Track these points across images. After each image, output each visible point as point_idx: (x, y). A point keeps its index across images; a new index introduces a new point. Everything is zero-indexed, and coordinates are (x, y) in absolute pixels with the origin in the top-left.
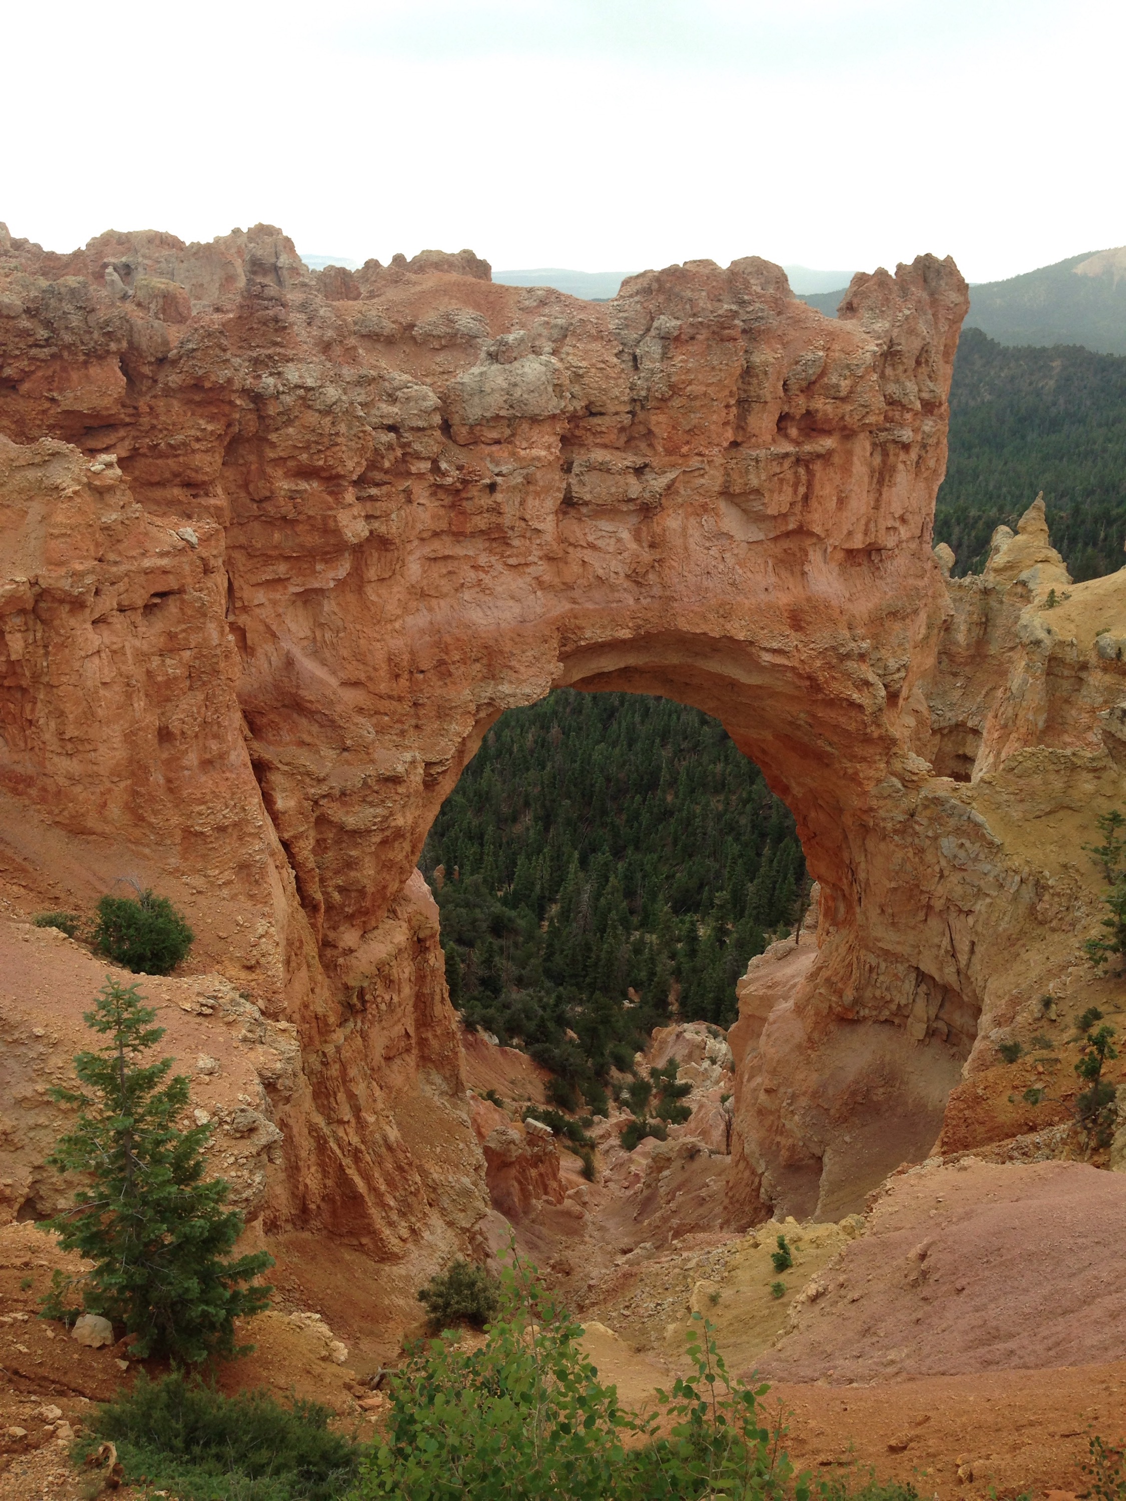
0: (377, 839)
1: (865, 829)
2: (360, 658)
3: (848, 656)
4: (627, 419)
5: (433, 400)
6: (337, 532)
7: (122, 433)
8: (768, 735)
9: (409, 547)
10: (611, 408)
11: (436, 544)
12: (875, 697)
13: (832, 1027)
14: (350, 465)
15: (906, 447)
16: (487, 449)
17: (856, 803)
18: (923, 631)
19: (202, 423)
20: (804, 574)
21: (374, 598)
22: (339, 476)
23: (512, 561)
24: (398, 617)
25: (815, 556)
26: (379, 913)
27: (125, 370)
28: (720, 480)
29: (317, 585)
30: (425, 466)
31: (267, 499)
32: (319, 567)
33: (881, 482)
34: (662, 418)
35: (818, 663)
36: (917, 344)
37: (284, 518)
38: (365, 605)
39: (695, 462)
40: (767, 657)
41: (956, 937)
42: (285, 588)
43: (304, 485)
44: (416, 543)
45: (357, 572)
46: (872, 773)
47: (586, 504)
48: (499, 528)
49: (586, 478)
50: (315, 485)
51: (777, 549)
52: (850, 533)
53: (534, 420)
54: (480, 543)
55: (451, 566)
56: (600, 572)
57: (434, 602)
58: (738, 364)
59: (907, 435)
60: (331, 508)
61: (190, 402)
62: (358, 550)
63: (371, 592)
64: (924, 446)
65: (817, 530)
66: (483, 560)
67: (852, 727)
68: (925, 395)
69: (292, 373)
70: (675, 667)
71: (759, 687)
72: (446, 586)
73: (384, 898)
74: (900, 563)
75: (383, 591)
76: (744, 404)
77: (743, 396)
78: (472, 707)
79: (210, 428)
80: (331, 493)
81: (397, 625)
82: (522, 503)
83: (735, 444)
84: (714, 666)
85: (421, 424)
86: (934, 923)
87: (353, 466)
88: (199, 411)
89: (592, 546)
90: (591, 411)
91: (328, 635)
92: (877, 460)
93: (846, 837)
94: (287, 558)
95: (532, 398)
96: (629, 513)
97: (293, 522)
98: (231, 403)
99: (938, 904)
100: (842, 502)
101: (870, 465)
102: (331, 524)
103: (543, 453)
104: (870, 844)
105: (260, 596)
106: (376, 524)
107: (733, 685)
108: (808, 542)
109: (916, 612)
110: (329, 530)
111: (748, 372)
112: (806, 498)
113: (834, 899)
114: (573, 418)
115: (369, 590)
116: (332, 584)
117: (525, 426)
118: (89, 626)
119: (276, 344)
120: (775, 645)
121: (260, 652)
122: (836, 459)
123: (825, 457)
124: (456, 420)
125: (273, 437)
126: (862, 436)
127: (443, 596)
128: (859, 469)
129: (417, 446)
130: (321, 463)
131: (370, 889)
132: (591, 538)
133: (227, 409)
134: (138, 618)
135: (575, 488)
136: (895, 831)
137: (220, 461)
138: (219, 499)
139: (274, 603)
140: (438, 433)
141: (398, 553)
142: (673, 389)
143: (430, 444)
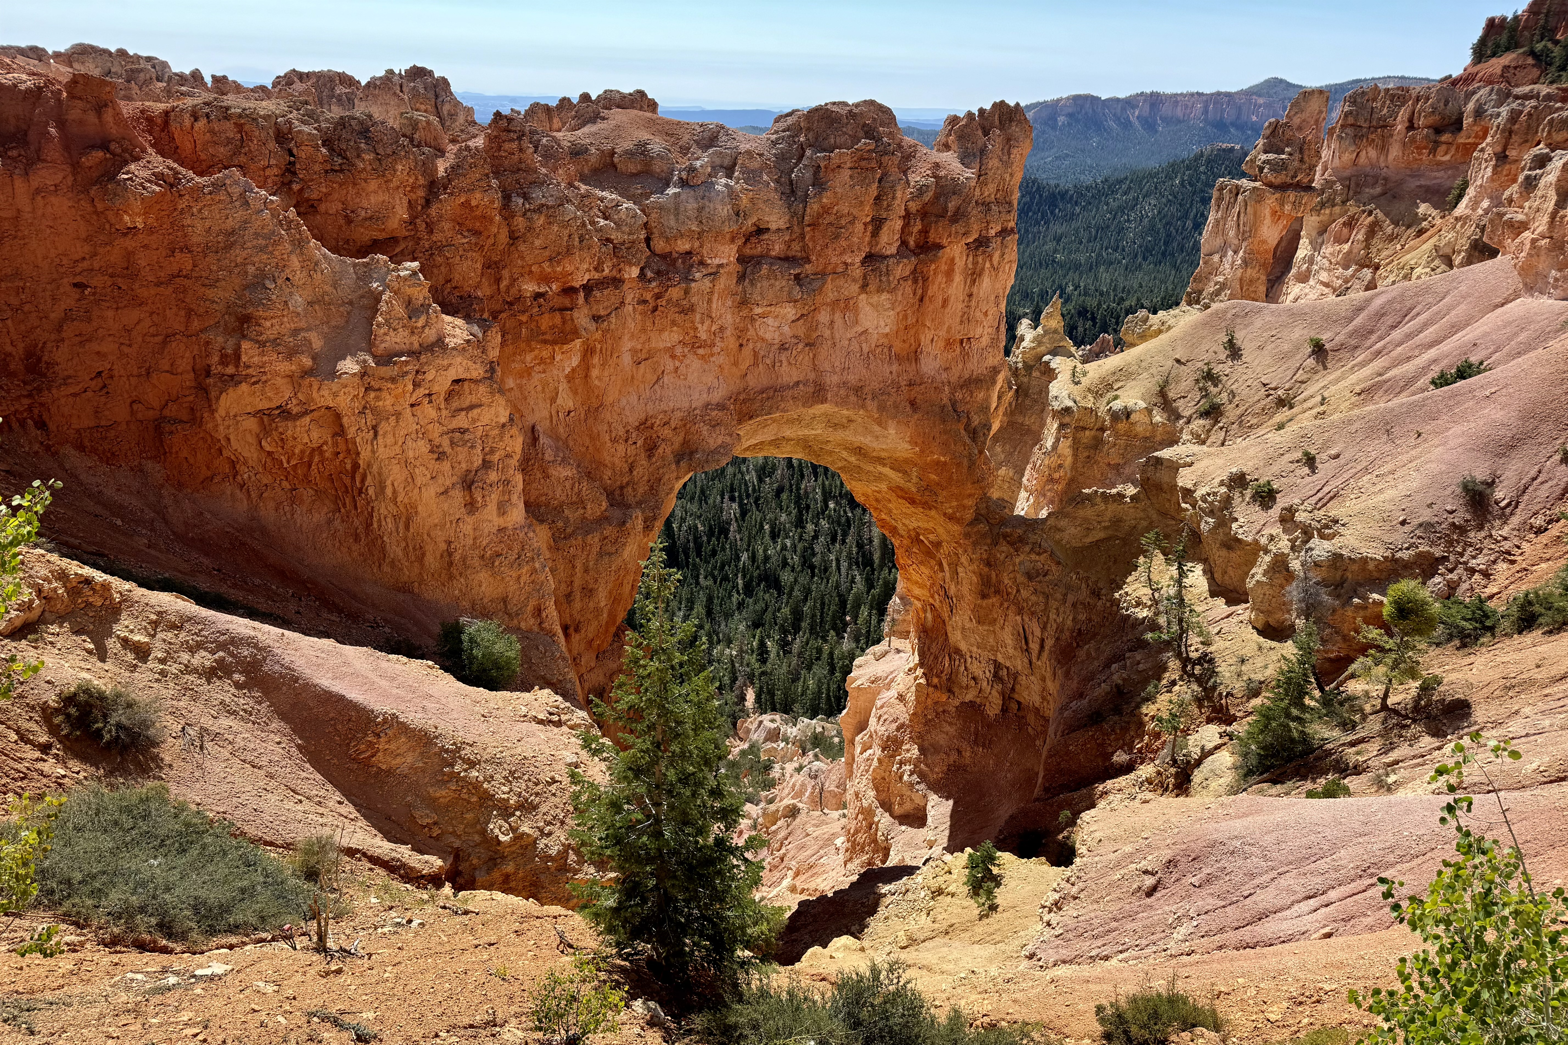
1: (957, 559)
4: (787, 234)
5: (640, 216)
8: (884, 487)
10: (775, 225)
15: (990, 256)
16: (680, 258)
18: (996, 402)
21: (596, 382)
30: (635, 272)
33: (972, 281)
34: (817, 233)
39: (840, 270)
41: (1029, 636)
42: (530, 374)
43: (546, 289)
45: (585, 361)
47: (757, 303)
49: (758, 282)
50: (554, 287)
52: (950, 327)
53: (717, 234)
56: (767, 359)
58: (873, 190)
65: (928, 323)
66: (678, 351)
76: (877, 224)
77: (875, 217)
82: (710, 302)
85: (631, 238)
86: (1011, 627)
89: (761, 339)
90: (759, 227)
92: (970, 266)
93: (942, 565)
95: (716, 216)
100: (945, 302)
101: (965, 270)
103: (725, 262)
109: (993, 385)
114: (746, 232)
116: (567, 371)
117: (711, 239)
118: (408, 408)
123: (936, 264)
124: (656, 236)
128: (958, 274)
129: (629, 256)
134: (442, 401)
135: (749, 291)
139: (520, 387)
140: (642, 245)
141: (615, 346)
142: (824, 210)
143: (638, 253)
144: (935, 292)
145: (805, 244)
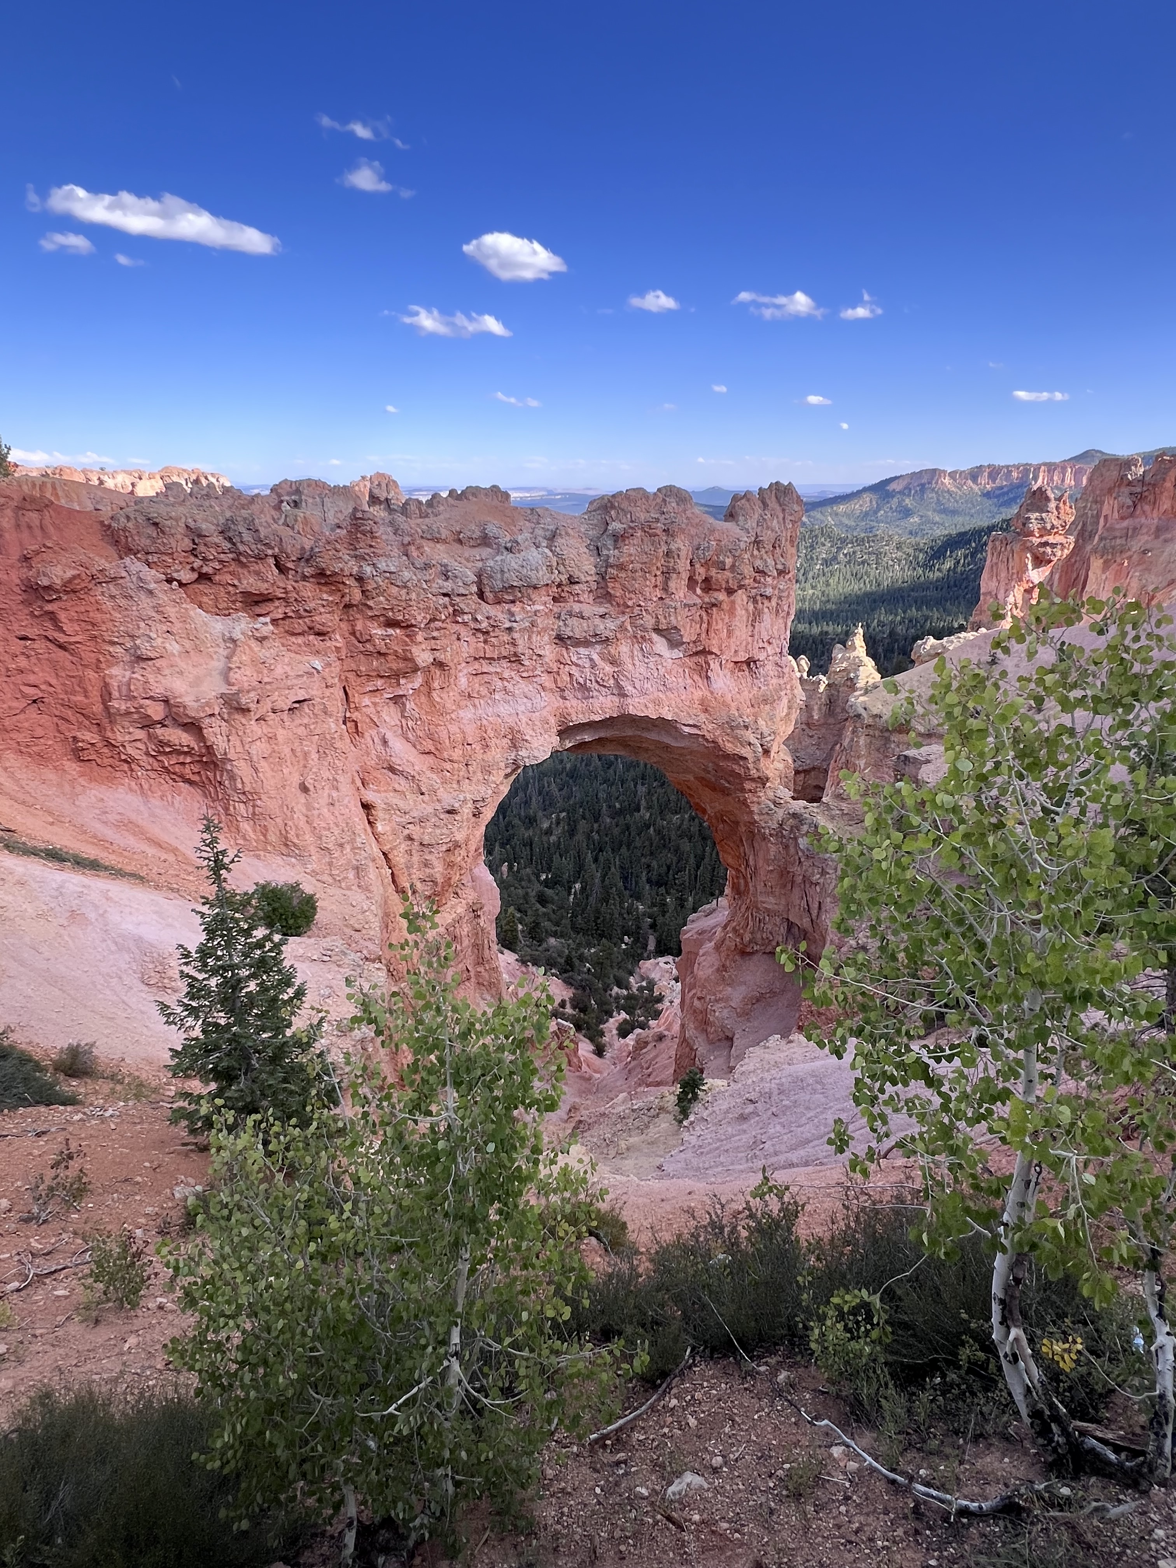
0: (444, 848)
1: (752, 835)
2: (431, 737)
3: (738, 727)
4: (594, 586)
5: (472, 577)
6: (412, 660)
7: (277, 603)
8: (691, 777)
9: (459, 667)
10: (584, 579)
11: (477, 665)
12: (755, 752)
13: (737, 957)
14: (419, 618)
15: (769, 598)
16: (507, 606)
17: (746, 818)
18: (785, 711)
19: (325, 596)
20: (708, 678)
21: (438, 699)
22: (412, 626)
23: (525, 675)
24: (454, 711)
25: (714, 665)
26: (447, 895)
27: (277, 565)
28: (653, 622)
29: (401, 693)
30: (467, 618)
31: (368, 641)
32: (402, 681)
33: (754, 620)
34: (617, 585)
35: (718, 733)
36: (773, 536)
37: (379, 653)
38: (432, 703)
39: (637, 610)
40: (687, 729)
41: (810, 900)
42: (382, 695)
43: (390, 631)
44: (464, 664)
45: (427, 683)
46: (755, 799)
47: (569, 638)
48: (515, 655)
49: (569, 622)
50: (398, 631)
51: (689, 663)
52: (736, 651)
53: (535, 588)
54: (504, 663)
55: (486, 678)
56: (581, 681)
57: (477, 701)
58: (663, 550)
59: (769, 591)
60: (408, 645)
61: (319, 583)
62: (427, 670)
63: (436, 696)
64: (780, 598)
65: (715, 650)
66: (506, 675)
67: (742, 772)
68: (780, 567)
69: (382, 565)
70: (630, 737)
71: (683, 748)
72: (484, 691)
73: (450, 886)
74: (770, 668)
75: (444, 695)
76: (667, 574)
77: (665, 570)
78: (502, 765)
79: (331, 599)
80: (407, 636)
81: (453, 716)
82: (530, 638)
83: (661, 599)
84: (653, 736)
85: (464, 592)
86: (797, 892)
87: (420, 618)
88: (324, 588)
89: (577, 665)
90: (572, 581)
91: (410, 723)
92: (751, 607)
93: (741, 840)
94: (382, 677)
95: (533, 574)
96: (597, 643)
97: (384, 655)
98: (343, 583)
99: (799, 879)
100: (730, 633)
101: (747, 610)
102: (409, 655)
103: (542, 607)
104: (756, 845)
105: (366, 701)
106: (437, 654)
107: (667, 747)
108: (709, 657)
109: (779, 698)
110: (408, 659)
111: (668, 554)
112: (707, 631)
113: (737, 878)
114: (559, 585)
115: (434, 694)
116: (411, 692)
117: (530, 591)
118: (253, 722)
119: (371, 546)
120: (691, 722)
121: (367, 735)
122: (725, 606)
123: (719, 605)
124: (487, 590)
125: (370, 603)
126: (740, 592)
127: (482, 697)
128: (740, 612)
129: (462, 606)
130: (401, 618)
131: (440, 880)
132: (574, 659)
133: (341, 586)
134: (285, 716)
135: (563, 628)
136: (771, 835)
137: (338, 619)
138: (338, 640)
139: (375, 704)
140: (475, 597)
141: (452, 671)
142: (621, 567)
143: (470, 604)
144: (720, 626)
145: (608, 593)
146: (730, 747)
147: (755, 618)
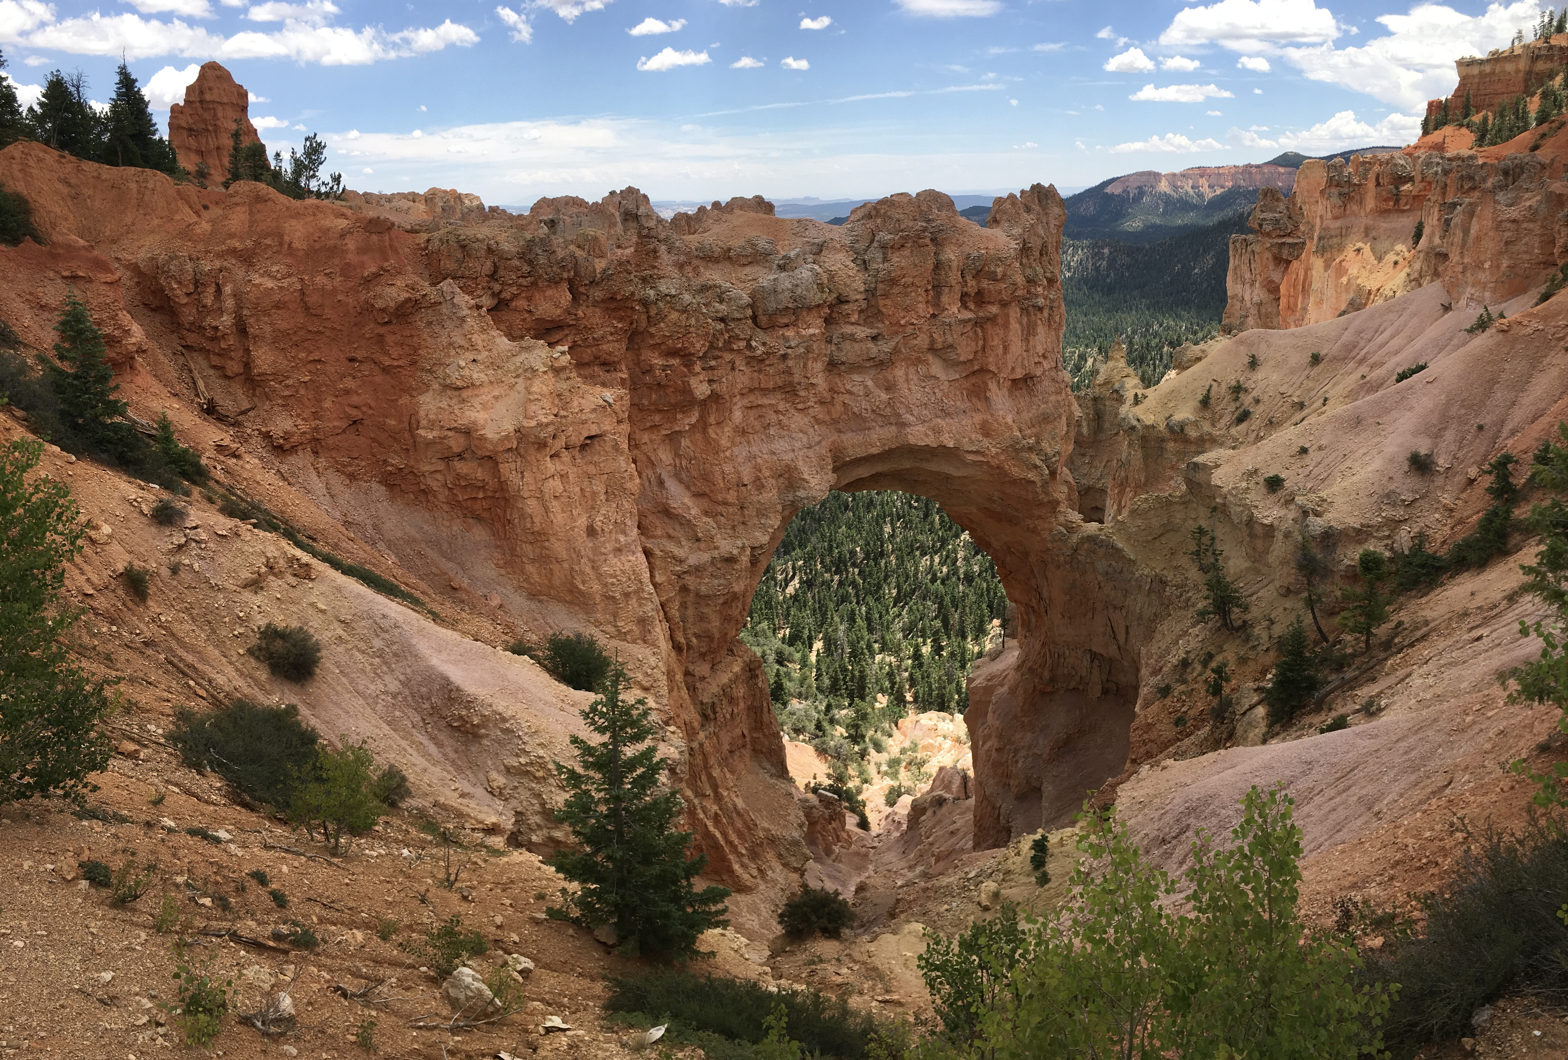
0: (721, 601)
1: (1046, 564)
2: (706, 477)
3: (1022, 450)
4: (864, 305)
5: (746, 299)
6: (690, 392)
9: (734, 400)
10: (854, 296)
11: (751, 397)
12: (1042, 475)
13: (1037, 700)
14: (696, 346)
15: (1041, 309)
16: (780, 331)
17: (1038, 547)
18: (1065, 428)
19: (615, 322)
20: (986, 399)
21: (713, 436)
22: (691, 354)
23: (799, 406)
24: (729, 448)
25: (993, 386)
26: (722, 652)
28: (927, 341)
29: (678, 429)
31: (648, 372)
32: (679, 416)
33: (1029, 334)
34: (888, 302)
35: (1002, 458)
36: (1042, 243)
37: (659, 384)
38: (707, 440)
39: (910, 330)
40: (969, 457)
41: (1115, 625)
42: (660, 431)
43: (671, 361)
44: (738, 397)
46: (1046, 525)
48: (790, 384)
50: (677, 361)
51: (967, 384)
53: (808, 309)
54: (779, 395)
55: (760, 411)
56: (855, 409)
57: (751, 437)
58: (930, 263)
59: (1040, 302)
60: (687, 376)
61: (607, 309)
62: (704, 404)
63: (711, 431)
64: (1051, 308)
65: (993, 368)
66: (781, 406)
67: (1029, 497)
69: (663, 286)
70: (908, 470)
71: (963, 478)
72: (758, 425)
73: (725, 642)
75: (719, 431)
76: (937, 288)
78: (780, 508)
79: (619, 325)
80: (686, 366)
81: (728, 454)
83: (934, 316)
85: (739, 316)
86: (1099, 619)
88: (613, 314)
90: (841, 300)
91: (684, 463)
93: (1032, 571)
94: (660, 411)
96: (871, 367)
97: (664, 387)
98: (632, 308)
99: (1100, 606)
101: (1021, 323)
102: (687, 387)
104: (1050, 573)
105: (646, 437)
106: (714, 386)
107: (947, 478)
108: (988, 377)
109: (1059, 417)
110: (687, 391)
111: (938, 267)
112: (984, 348)
114: (830, 307)
118: (548, 458)
120: (974, 449)
121: (644, 475)
122: (1000, 321)
123: (993, 319)
124: (761, 313)
126: (1014, 304)
127: (756, 432)
128: (1014, 326)
129: (737, 331)
130: (680, 346)
131: (717, 636)
132: (848, 387)
133: (630, 312)
134: (579, 453)
137: (625, 347)
138: (623, 373)
139: (653, 442)
140: (750, 322)
141: (728, 405)
142: (893, 282)
143: (745, 329)
144: (995, 343)
145: (880, 311)
146: (1016, 472)
147: (1029, 332)
